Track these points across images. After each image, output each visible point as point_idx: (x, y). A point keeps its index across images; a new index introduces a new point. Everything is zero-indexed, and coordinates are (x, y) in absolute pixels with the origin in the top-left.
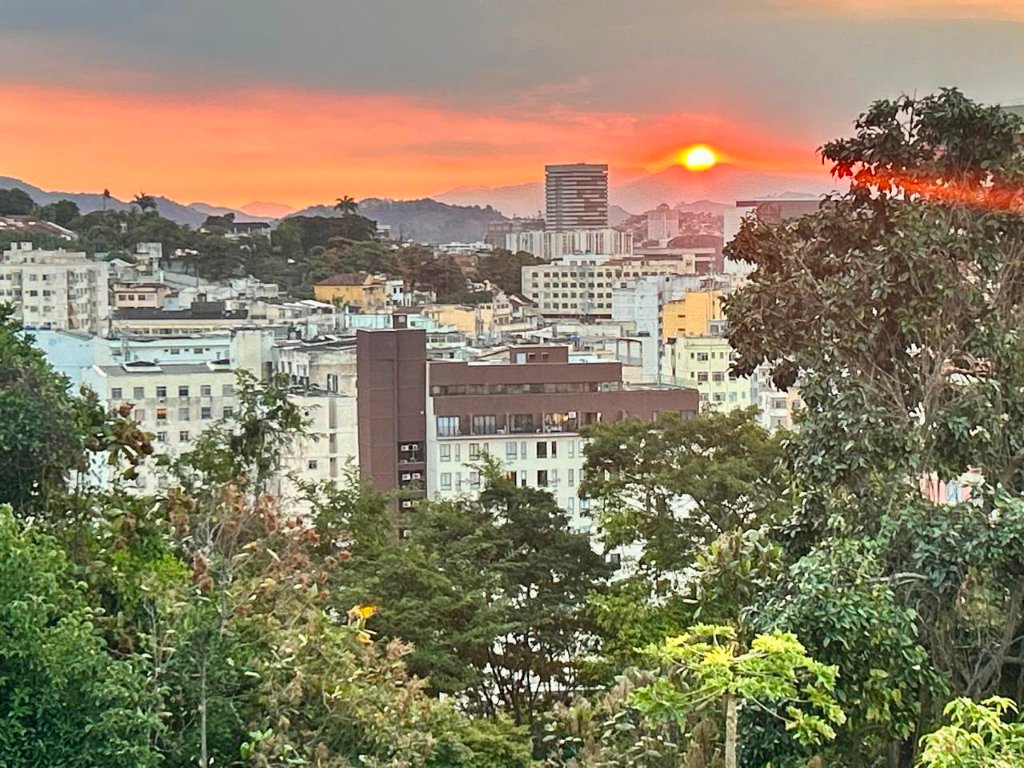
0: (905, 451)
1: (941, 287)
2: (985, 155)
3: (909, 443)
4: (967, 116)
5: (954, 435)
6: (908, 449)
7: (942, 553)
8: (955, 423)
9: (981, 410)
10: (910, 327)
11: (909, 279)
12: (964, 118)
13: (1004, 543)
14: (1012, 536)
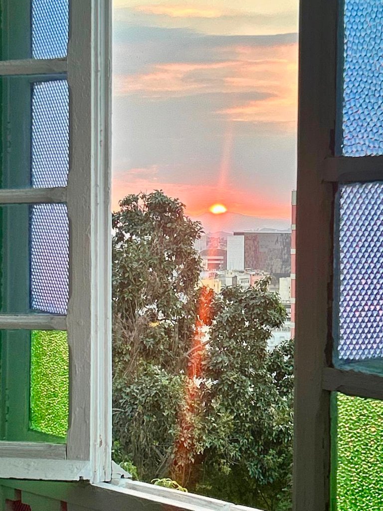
0: (123, 354)
1: (142, 280)
2: (169, 220)
3: (125, 350)
4: (162, 203)
5: (146, 347)
6: (124, 353)
7: (130, 399)
8: (147, 341)
9: (159, 336)
10: (128, 297)
11: (129, 276)
12: (160, 203)
13: (152, 395)
14: (155, 392)
